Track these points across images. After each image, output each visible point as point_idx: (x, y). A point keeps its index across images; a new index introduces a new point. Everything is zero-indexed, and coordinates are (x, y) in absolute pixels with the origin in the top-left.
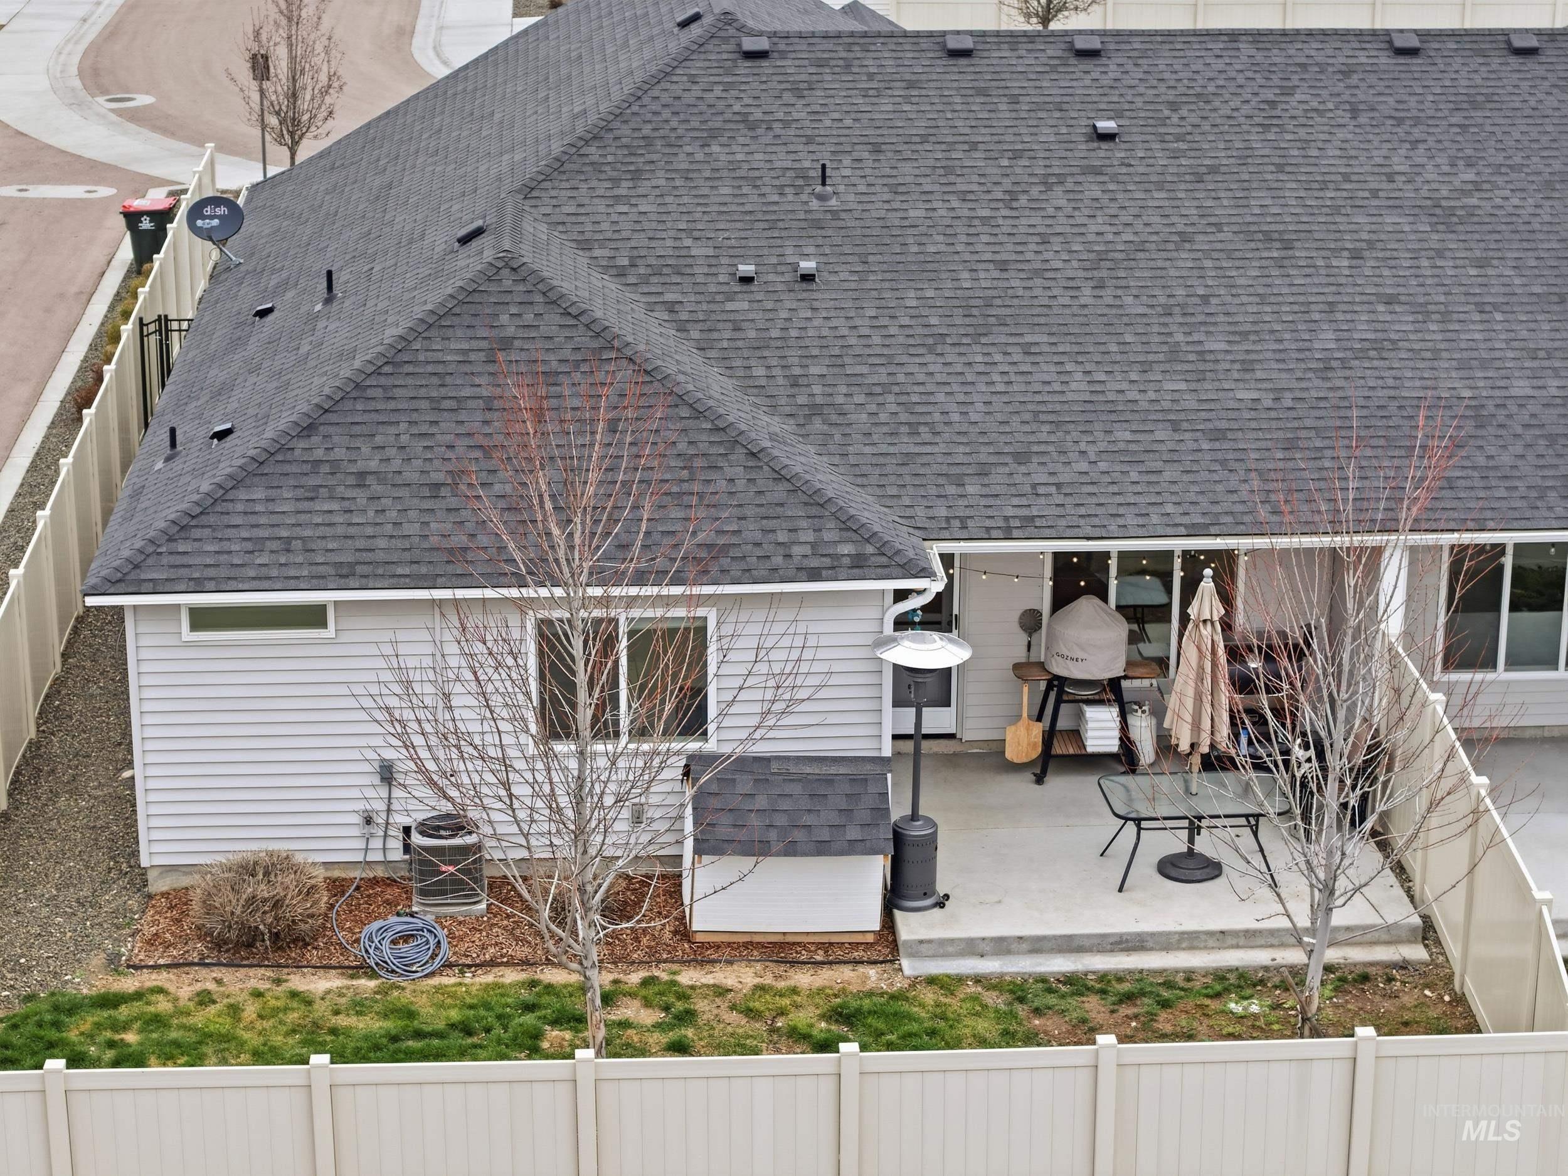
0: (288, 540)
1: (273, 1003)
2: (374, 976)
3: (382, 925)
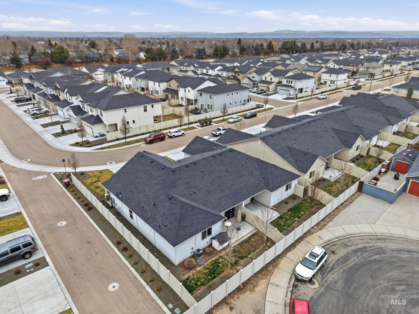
0: (185, 235)
1: (199, 273)
2: (201, 266)
3: (198, 261)
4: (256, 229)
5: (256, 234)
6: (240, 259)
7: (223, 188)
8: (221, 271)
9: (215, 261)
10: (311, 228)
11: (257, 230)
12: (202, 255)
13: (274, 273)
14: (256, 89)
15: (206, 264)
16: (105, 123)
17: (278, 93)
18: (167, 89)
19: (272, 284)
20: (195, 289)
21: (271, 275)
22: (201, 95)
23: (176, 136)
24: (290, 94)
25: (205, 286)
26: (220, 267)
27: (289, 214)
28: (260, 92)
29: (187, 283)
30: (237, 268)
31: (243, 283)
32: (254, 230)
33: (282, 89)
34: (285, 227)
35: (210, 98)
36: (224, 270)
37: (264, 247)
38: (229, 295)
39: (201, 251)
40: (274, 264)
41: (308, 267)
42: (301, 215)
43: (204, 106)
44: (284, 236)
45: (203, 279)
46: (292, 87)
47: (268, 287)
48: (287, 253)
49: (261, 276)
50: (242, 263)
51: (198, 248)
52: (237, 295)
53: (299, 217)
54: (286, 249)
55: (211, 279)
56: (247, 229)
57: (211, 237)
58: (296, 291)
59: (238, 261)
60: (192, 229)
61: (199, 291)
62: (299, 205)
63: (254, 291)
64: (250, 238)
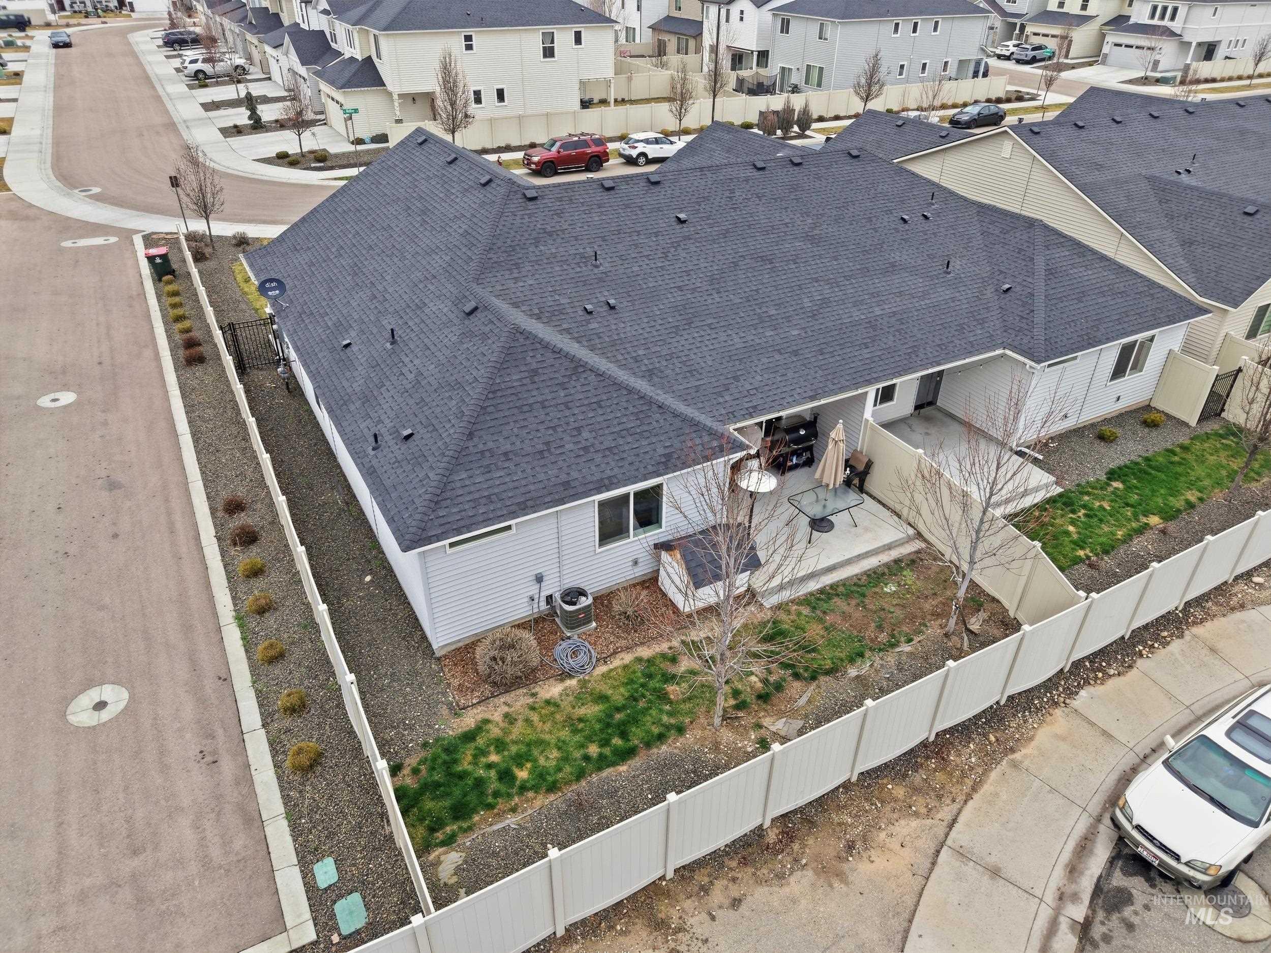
0: (488, 497)
1: (543, 711)
2: (570, 677)
3: (561, 648)
4: (919, 535)
5: (913, 562)
6: (797, 676)
7: (773, 312)
8: (668, 727)
9: (650, 661)
10: (1236, 578)
11: (923, 545)
12: (588, 621)
13: (987, 788)
14: (1016, 42)
15: (602, 669)
16: (390, 87)
17: (1103, 63)
18: (668, 19)
19: (961, 854)
20: (490, 800)
21: (960, 798)
22: (785, 27)
23: (650, 157)
24: (1156, 63)
25: (552, 797)
26: (671, 702)
27: (1113, 493)
28: (1031, 54)
29: (455, 761)
30: (766, 722)
31: (785, 817)
32: (909, 539)
33: (1127, 46)
34: (1082, 548)
35: (820, 38)
36: (687, 720)
37: (946, 635)
38: (686, 872)
39: (583, 599)
40: (992, 738)
41: (1212, 800)
42: (1183, 503)
43: (794, 73)
44: (1082, 594)
45: (555, 754)
46: (1172, 34)
47: (931, 871)
48: (1080, 687)
49: (900, 792)
50: (802, 701)
51: (571, 582)
52: (734, 880)
53: (1169, 515)
54: (1077, 664)
55: (602, 762)
56: (867, 529)
57: (653, 535)
58: (1115, 934)
59: (779, 687)
60: (542, 477)
61: (511, 821)
62: (1176, 459)
63: (841, 876)
64: (876, 577)
